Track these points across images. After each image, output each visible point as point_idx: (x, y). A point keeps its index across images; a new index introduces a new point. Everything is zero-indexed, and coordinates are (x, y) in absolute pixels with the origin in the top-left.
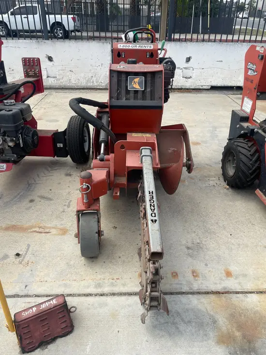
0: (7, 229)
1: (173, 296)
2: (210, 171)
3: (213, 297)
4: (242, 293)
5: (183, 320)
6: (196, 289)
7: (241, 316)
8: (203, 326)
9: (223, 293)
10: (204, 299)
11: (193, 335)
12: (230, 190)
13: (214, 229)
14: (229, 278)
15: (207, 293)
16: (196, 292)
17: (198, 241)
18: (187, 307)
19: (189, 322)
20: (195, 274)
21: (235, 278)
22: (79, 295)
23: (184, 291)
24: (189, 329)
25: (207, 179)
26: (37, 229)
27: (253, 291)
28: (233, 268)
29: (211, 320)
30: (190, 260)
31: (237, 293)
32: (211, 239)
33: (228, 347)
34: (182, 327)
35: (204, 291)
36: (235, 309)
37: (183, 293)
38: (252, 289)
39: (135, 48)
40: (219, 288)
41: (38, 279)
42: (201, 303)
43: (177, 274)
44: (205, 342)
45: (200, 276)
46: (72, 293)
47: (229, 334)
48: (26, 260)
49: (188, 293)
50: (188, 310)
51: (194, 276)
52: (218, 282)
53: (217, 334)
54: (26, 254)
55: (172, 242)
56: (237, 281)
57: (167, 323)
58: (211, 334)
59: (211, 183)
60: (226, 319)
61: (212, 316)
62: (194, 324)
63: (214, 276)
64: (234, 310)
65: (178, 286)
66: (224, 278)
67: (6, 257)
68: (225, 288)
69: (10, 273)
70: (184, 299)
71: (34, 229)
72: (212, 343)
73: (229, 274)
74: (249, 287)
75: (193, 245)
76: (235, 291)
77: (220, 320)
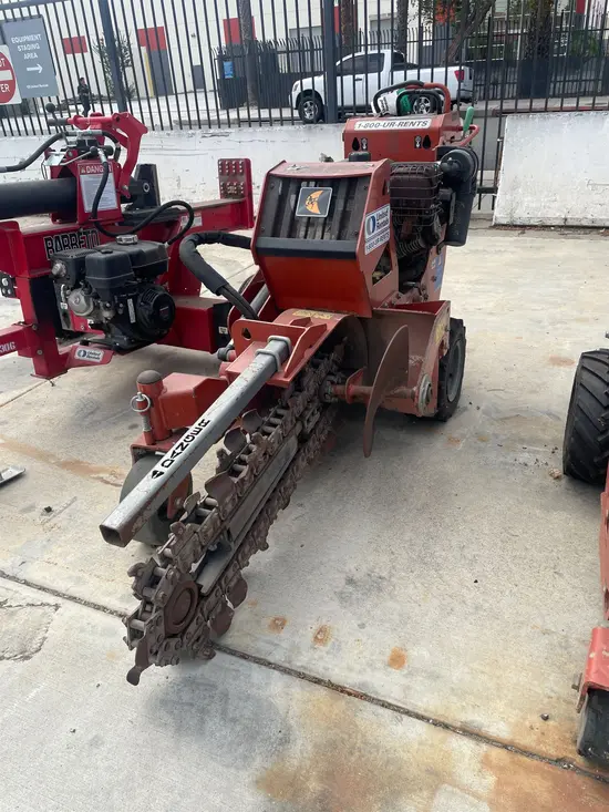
0: (65, 465)
1: (243, 662)
2: (544, 430)
3: (322, 692)
4: (397, 709)
5: (224, 713)
6: (299, 664)
7: (351, 753)
8: (253, 738)
9: (350, 694)
10: (298, 690)
11: (221, 746)
12: (564, 481)
13: (446, 559)
14: (390, 669)
15: (318, 681)
16: (296, 672)
17: (384, 574)
18: (254, 691)
19: (234, 720)
20: (321, 636)
21: (406, 672)
22: (87, 604)
23: (272, 661)
24: (224, 733)
25: (520, 446)
26: (105, 476)
27: (426, 714)
28: (419, 654)
29: (280, 735)
30: (335, 605)
31: (386, 705)
32: (419, 576)
33: (270, 801)
34: (213, 723)
35: (313, 674)
36: (350, 735)
37: (268, 664)
38: (425, 711)
39: (391, 128)
40: (350, 679)
41: (46, 557)
42: (288, 694)
43: (283, 624)
44: (233, 770)
45: (330, 644)
46: (77, 595)
47: (295, 777)
48: (54, 521)
49: (276, 667)
50: (248, 697)
51: (316, 638)
52: (357, 667)
53: (268, 765)
54: (61, 512)
55: (325, 560)
56: (404, 681)
57: (192, 705)
58: (258, 762)
59: (524, 457)
60: (316, 746)
61: (289, 728)
62: (238, 728)
63: (361, 652)
64: (346, 737)
65: (268, 648)
66: (379, 665)
67: (31, 508)
68: (364, 685)
69: (18, 535)
70: (257, 674)
71: (101, 475)
72: (246, 776)
73: (397, 660)
74: (425, 702)
75: (366, 578)
76: (382, 699)
77: (300, 742)
